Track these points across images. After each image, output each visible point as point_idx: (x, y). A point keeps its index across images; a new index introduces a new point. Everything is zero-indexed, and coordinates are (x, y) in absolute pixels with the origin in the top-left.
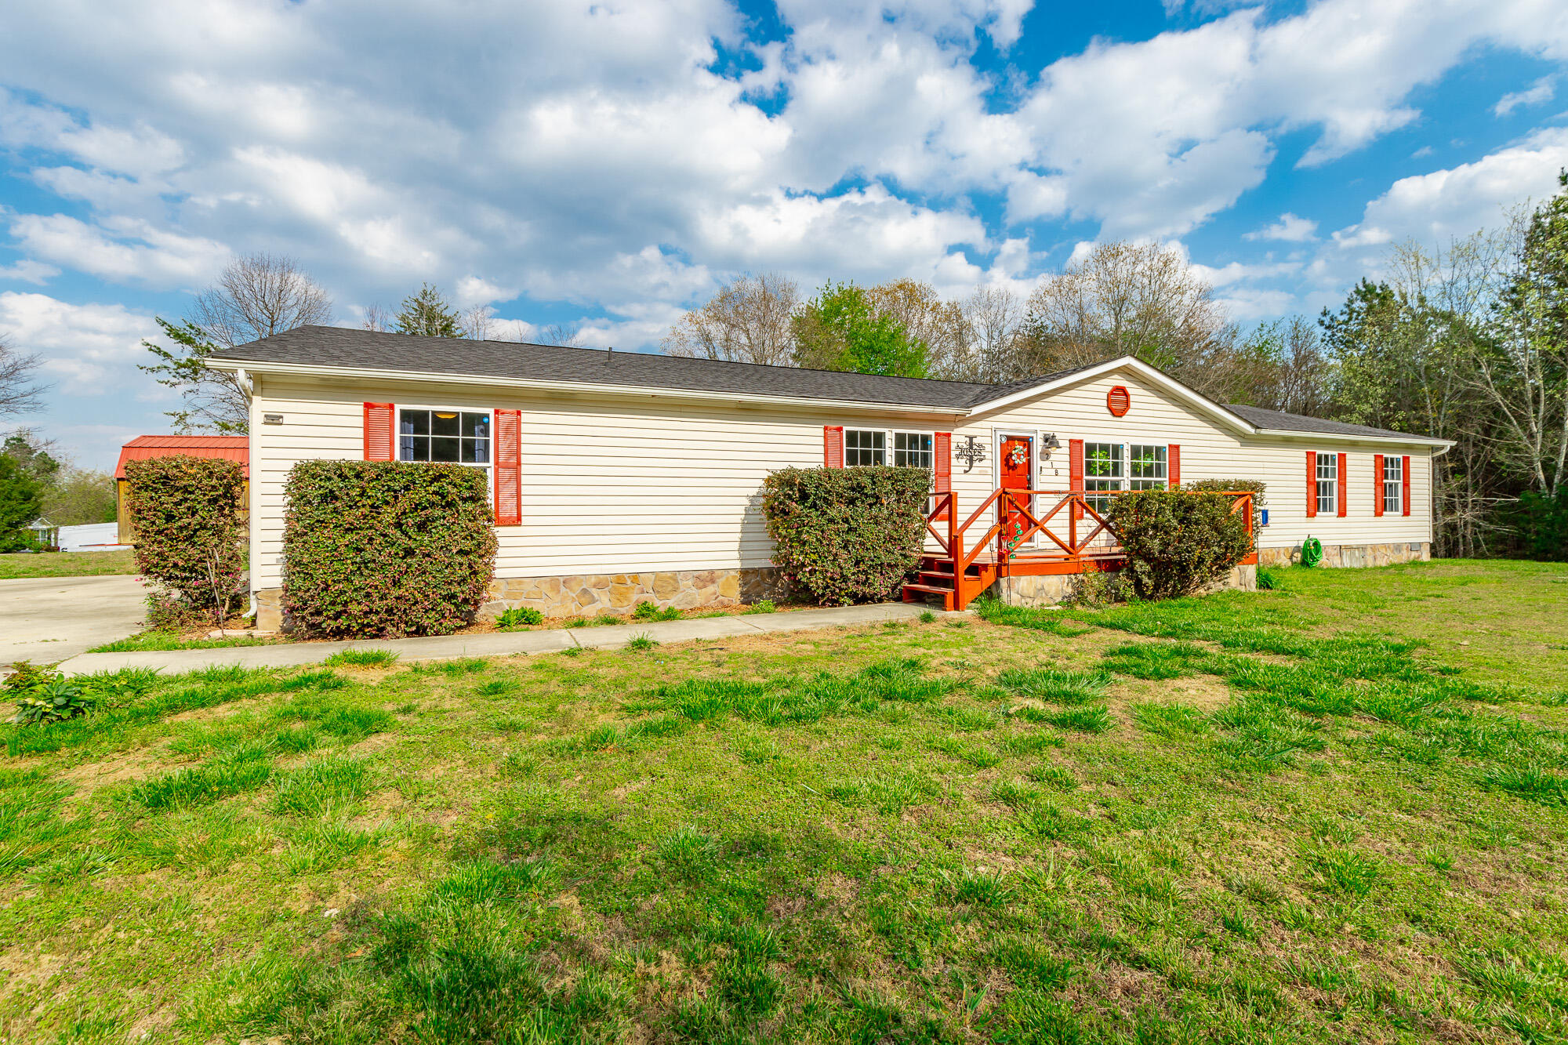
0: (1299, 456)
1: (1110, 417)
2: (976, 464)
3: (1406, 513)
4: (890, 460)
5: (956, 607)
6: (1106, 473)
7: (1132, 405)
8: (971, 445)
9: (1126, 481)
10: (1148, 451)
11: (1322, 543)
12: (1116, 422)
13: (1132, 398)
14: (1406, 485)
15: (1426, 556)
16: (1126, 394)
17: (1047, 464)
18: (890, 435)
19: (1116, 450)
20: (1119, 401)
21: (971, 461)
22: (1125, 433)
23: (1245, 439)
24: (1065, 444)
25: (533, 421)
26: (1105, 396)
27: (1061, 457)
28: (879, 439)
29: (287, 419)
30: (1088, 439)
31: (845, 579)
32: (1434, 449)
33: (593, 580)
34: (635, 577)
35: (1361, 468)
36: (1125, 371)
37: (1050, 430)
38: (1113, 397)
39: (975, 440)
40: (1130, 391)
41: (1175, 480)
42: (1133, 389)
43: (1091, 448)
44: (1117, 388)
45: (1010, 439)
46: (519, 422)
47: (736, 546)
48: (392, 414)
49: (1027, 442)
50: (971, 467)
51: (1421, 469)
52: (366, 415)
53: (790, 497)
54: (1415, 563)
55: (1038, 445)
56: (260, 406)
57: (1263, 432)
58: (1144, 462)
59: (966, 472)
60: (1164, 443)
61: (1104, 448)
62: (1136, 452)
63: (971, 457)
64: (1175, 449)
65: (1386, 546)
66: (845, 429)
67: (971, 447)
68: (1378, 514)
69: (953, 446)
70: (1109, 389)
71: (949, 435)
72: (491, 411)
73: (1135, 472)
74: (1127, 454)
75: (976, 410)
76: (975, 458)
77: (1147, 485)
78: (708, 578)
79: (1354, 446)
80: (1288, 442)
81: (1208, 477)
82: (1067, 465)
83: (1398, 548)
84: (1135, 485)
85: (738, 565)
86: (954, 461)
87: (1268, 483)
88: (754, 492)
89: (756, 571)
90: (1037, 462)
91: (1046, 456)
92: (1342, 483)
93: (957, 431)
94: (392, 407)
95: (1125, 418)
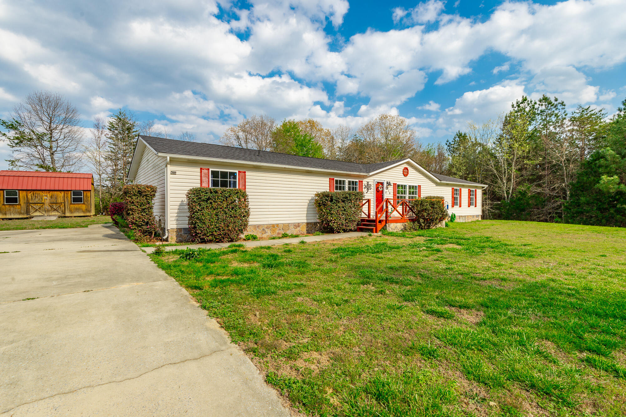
0: (449, 189)
1: (403, 177)
2: (369, 190)
3: (476, 206)
4: (347, 189)
5: (376, 232)
6: (402, 194)
7: (409, 173)
8: (368, 184)
9: (407, 196)
10: (413, 187)
11: (456, 215)
12: (405, 178)
13: (409, 171)
14: (476, 198)
15: (480, 219)
16: (408, 170)
17: (387, 191)
18: (347, 181)
19: (405, 186)
20: (406, 173)
22: (407, 182)
23: (437, 184)
24: (392, 184)
25: (249, 175)
26: (402, 170)
27: (391, 188)
28: (344, 182)
29: (177, 173)
30: (398, 183)
31: (342, 225)
32: (483, 187)
33: (266, 226)
34: (277, 225)
35: (465, 192)
36: (408, 163)
37: (389, 180)
40: (409, 169)
41: (420, 196)
42: (409, 168)
43: (398, 186)
45: (378, 183)
46: (245, 175)
47: (305, 215)
48: (209, 172)
49: (382, 184)
51: (479, 193)
52: (201, 172)
53: (327, 200)
54: (478, 221)
55: (385, 185)
56: (170, 168)
57: (442, 182)
58: (412, 190)
59: (367, 192)
60: (417, 185)
61: (402, 186)
62: (410, 187)
63: (368, 188)
64: (420, 186)
65: (471, 216)
66: (335, 179)
68: (469, 206)
69: (363, 185)
70: (403, 168)
71: (362, 181)
72: (237, 171)
73: (410, 194)
74: (408, 188)
75: (371, 174)
77: (412, 198)
78: (297, 225)
79: (463, 186)
80: (447, 185)
81: (429, 195)
82: (392, 191)
83: (473, 216)
84: (409, 197)
85: (306, 221)
86: (363, 189)
87: (445, 197)
88: (310, 198)
89: (311, 223)
90: (385, 190)
91: (387, 188)
92: (460, 197)
93: (364, 180)
94: (209, 169)
95: (407, 177)
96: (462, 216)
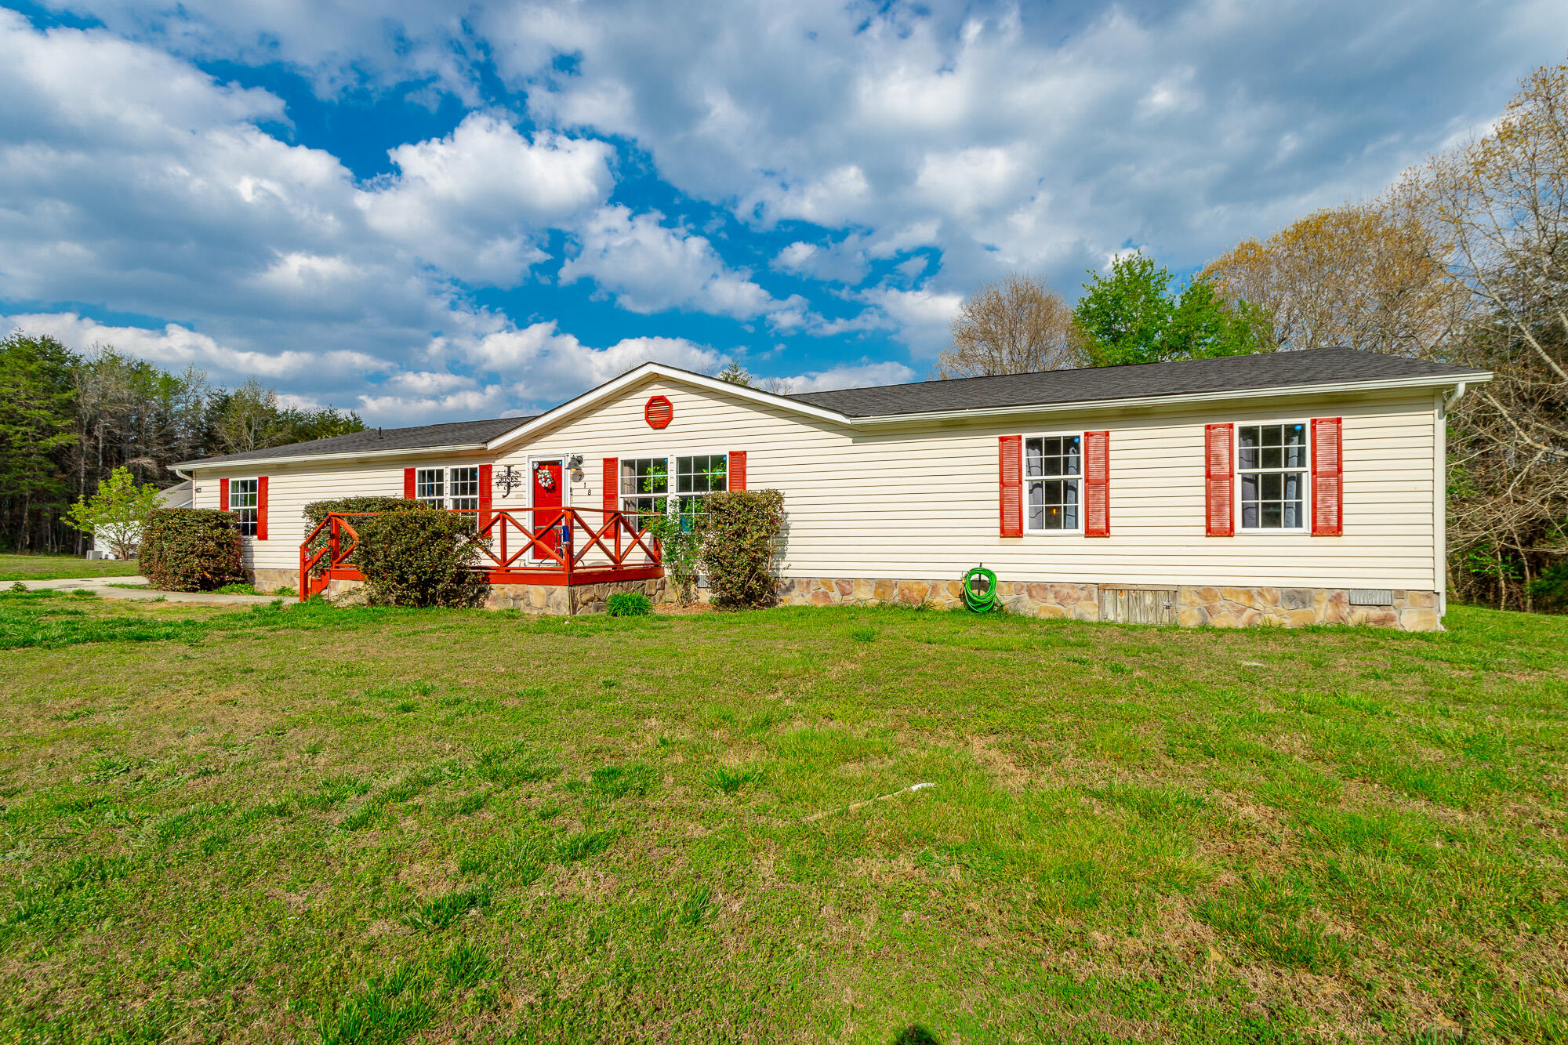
1: (650, 430)
6: (647, 490)
7: (675, 414)
8: (509, 472)
9: (669, 496)
10: (701, 463)
12: (660, 434)
13: (675, 407)
16: (668, 403)
17: (580, 484)
18: (447, 470)
19: (661, 464)
20: (659, 414)
21: (509, 486)
22: (671, 446)
24: (596, 463)
25: (273, 481)
26: (643, 409)
27: (593, 476)
28: (440, 473)
30: (622, 457)
38: (652, 409)
39: (512, 469)
42: (676, 396)
43: (627, 465)
44: (653, 399)
45: (540, 464)
49: (555, 466)
50: (508, 492)
55: (567, 467)
58: (694, 475)
59: (504, 497)
60: (724, 451)
61: (644, 463)
62: (684, 464)
63: (509, 483)
64: (739, 457)
67: (509, 475)
69: (495, 475)
70: (646, 401)
71: (491, 467)
73: (684, 486)
74: (674, 467)
75: (491, 446)
76: (512, 484)
82: (600, 485)
86: (494, 488)
90: (567, 485)
93: (498, 462)
95: (669, 429)
96: (1117, 590)
